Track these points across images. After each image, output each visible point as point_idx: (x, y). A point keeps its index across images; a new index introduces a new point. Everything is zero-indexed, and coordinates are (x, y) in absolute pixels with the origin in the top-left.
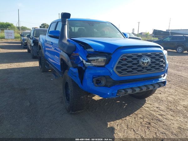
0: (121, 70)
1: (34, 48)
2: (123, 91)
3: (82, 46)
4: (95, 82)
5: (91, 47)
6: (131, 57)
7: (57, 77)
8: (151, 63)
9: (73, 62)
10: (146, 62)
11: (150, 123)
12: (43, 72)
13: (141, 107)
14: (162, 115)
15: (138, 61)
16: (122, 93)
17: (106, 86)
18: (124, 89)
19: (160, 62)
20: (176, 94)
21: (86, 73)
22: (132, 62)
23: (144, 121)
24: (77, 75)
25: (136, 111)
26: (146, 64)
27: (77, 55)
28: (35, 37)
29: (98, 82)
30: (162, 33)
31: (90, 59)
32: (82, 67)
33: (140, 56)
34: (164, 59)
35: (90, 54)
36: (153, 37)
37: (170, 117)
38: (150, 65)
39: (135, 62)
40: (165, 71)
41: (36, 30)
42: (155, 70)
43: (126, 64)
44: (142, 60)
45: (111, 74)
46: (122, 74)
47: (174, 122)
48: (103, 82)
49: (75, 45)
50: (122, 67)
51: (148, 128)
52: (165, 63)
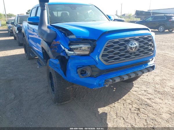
0: (107, 58)
1: (19, 35)
2: (111, 81)
3: (63, 33)
4: (79, 73)
5: (73, 34)
6: (117, 42)
7: (42, 66)
8: (139, 48)
9: (55, 51)
10: (134, 47)
11: (139, 109)
12: (29, 59)
13: (129, 91)
14: (151, 99)
15: (126, 47)
16: (110, 82)
17: (91, 76)
18: (111, 79)
19: (148, 46)
20: (162, 74)
21: (70, 63)
22: (119, 48)
23: (133, 107)
24: (59, 66)
25: (124, 96)
26: (134, 50)
27: (58, 44)
28: (19, 24)
29: (83, 73)
30: (144, 13)
31: (72, 47)
32: (65, 56)
33: (128, 41)
34: (152, 42)
35: (72, 42)
36: (136, 17)
37: (158, 100)
38: (138, 50)
39: (122, 48)
40: (154, 54)
41: (20, 16)
42: (143, 54)
43: (113, 51)
44: (130, 45)
45: (97, 63)
46: (108, 63)
47: (163, 106)
48: (89, 73)
49: (55, 31)
50: (108, 55)
51: (138, 115)
52: (153, 47)
